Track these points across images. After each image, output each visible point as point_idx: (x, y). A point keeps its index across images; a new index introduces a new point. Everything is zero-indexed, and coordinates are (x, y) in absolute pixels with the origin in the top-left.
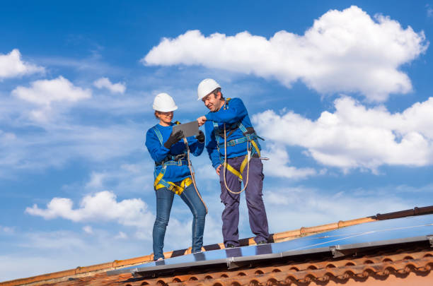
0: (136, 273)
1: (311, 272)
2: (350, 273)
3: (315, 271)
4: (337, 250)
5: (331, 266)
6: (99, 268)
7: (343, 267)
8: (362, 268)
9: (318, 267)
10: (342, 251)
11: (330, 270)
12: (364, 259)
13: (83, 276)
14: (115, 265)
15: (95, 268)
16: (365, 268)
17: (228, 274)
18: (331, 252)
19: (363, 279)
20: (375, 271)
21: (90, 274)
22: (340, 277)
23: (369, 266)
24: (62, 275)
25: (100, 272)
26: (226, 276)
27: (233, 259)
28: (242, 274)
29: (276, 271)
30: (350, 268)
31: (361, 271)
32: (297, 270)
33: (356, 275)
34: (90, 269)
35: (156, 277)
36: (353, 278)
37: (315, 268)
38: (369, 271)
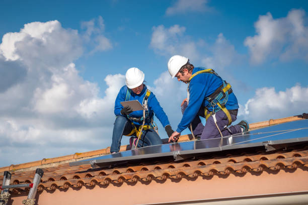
0: (95, 164)
1: (247, 164)
2: (281, 165)
3: (250, 163)
4: (269, 145)
5: (264, 159)
6: (62, 159)
7: (274, 160)
8: (292, 161)
9: (252, 160)
10: (273, 146)
11: (264, 162)
12: (293, 153)
13: (48, 166)
14: (76, 157)
15: (59, 160)
16: (294, 161)
17: (175, 165)
18: (264, 147)
19: (292, 170)
20: (303, 163)
21: (54, 165)
22: (273, 169)
23: (298, 159)
24: (30, 165)
25: (63, 163)
26: (172, 167)
27: (179, 153)
28: (187, 166)
29: (217, 163)
30: (281, 161)
31: (291, 164)
32: (235, 162)
33: (286, 167)
34: (54, 161)
35: (112, 168)
36: (283, 169)
37: (250, 161)
38: (297, 163)
